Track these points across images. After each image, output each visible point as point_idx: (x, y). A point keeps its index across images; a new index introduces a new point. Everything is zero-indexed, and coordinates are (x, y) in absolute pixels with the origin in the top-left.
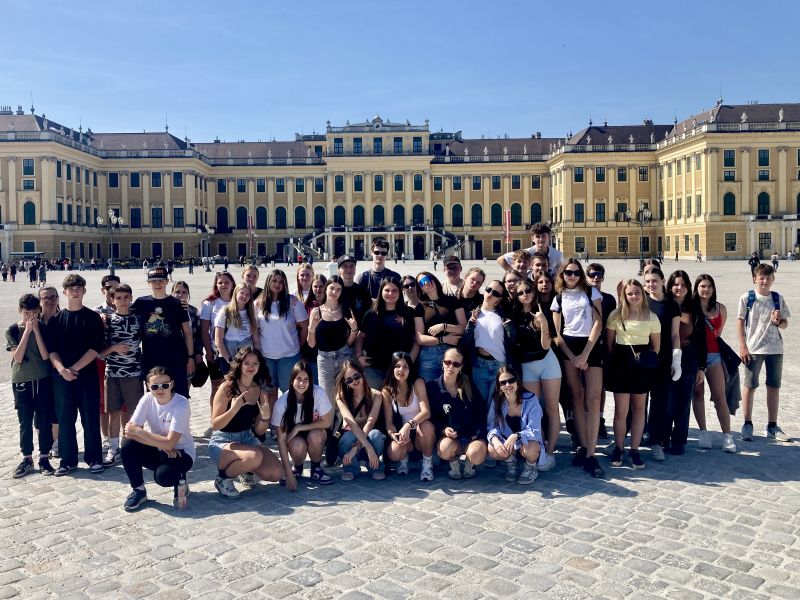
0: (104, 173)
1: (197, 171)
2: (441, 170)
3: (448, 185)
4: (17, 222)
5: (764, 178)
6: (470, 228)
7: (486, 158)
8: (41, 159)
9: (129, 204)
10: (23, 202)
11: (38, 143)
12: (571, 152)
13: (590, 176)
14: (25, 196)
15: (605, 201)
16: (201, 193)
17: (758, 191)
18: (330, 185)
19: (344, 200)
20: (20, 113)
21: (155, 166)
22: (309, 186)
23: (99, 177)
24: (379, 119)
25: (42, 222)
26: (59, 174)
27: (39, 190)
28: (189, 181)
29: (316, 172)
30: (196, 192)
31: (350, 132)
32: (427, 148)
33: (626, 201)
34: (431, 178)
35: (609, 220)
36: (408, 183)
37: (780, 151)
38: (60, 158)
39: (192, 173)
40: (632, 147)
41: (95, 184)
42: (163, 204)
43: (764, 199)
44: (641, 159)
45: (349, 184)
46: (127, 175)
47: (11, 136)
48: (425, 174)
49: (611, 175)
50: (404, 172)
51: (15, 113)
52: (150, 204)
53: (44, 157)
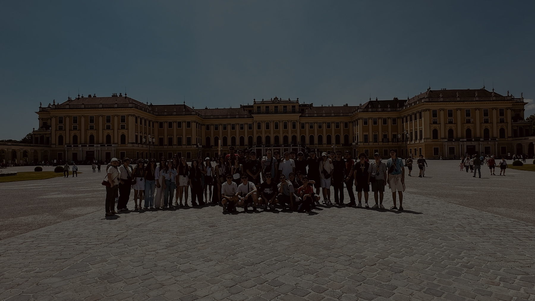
0: (157, 122)
1: (197, 121)
2: (304, 120)
3: (307, 127)
4: (118, 143)
5: (451, 122)
6: (317, 146)
7: (324, 115)
8: (128, 115)
9: (168, 136)
10: (120, 134)
11: (127, 109)
12: (362, 112)
13: (370, 122)
14: (122, 132)
15: (377, 134)
16: (199, 131)
17: (448, 128)
18: (255, 126)
19: (261, 134)
20: (121, 95)
21: (179, 119)
22: (246, 127)
23: (155, 124)
24: (276, 98)
25: (128, 143)
26: (136, 122)
27: (128, 129)
28: (194, 125)
29: (249, 121)
30: (197, 130)
31: (264, 104)
32: (298, 110)
33: (387, 133)
34: (300, 124)
35: (379, 142)
36: (290, 126)
37: (457, 110)
38: (137, 115)
39: (195, 122)
40: (389, 109)
41: (153, 127)
42: (182, 135)
43: (451, 132)
44: (394, 115)
45: (263, 126)
46: (167, 123)
47: (116, 106)
48: (297, 122)
49: (380, 122)
50: (288, 121)
51: (118, 96)
52: (177, 135)
53: (130, 115)
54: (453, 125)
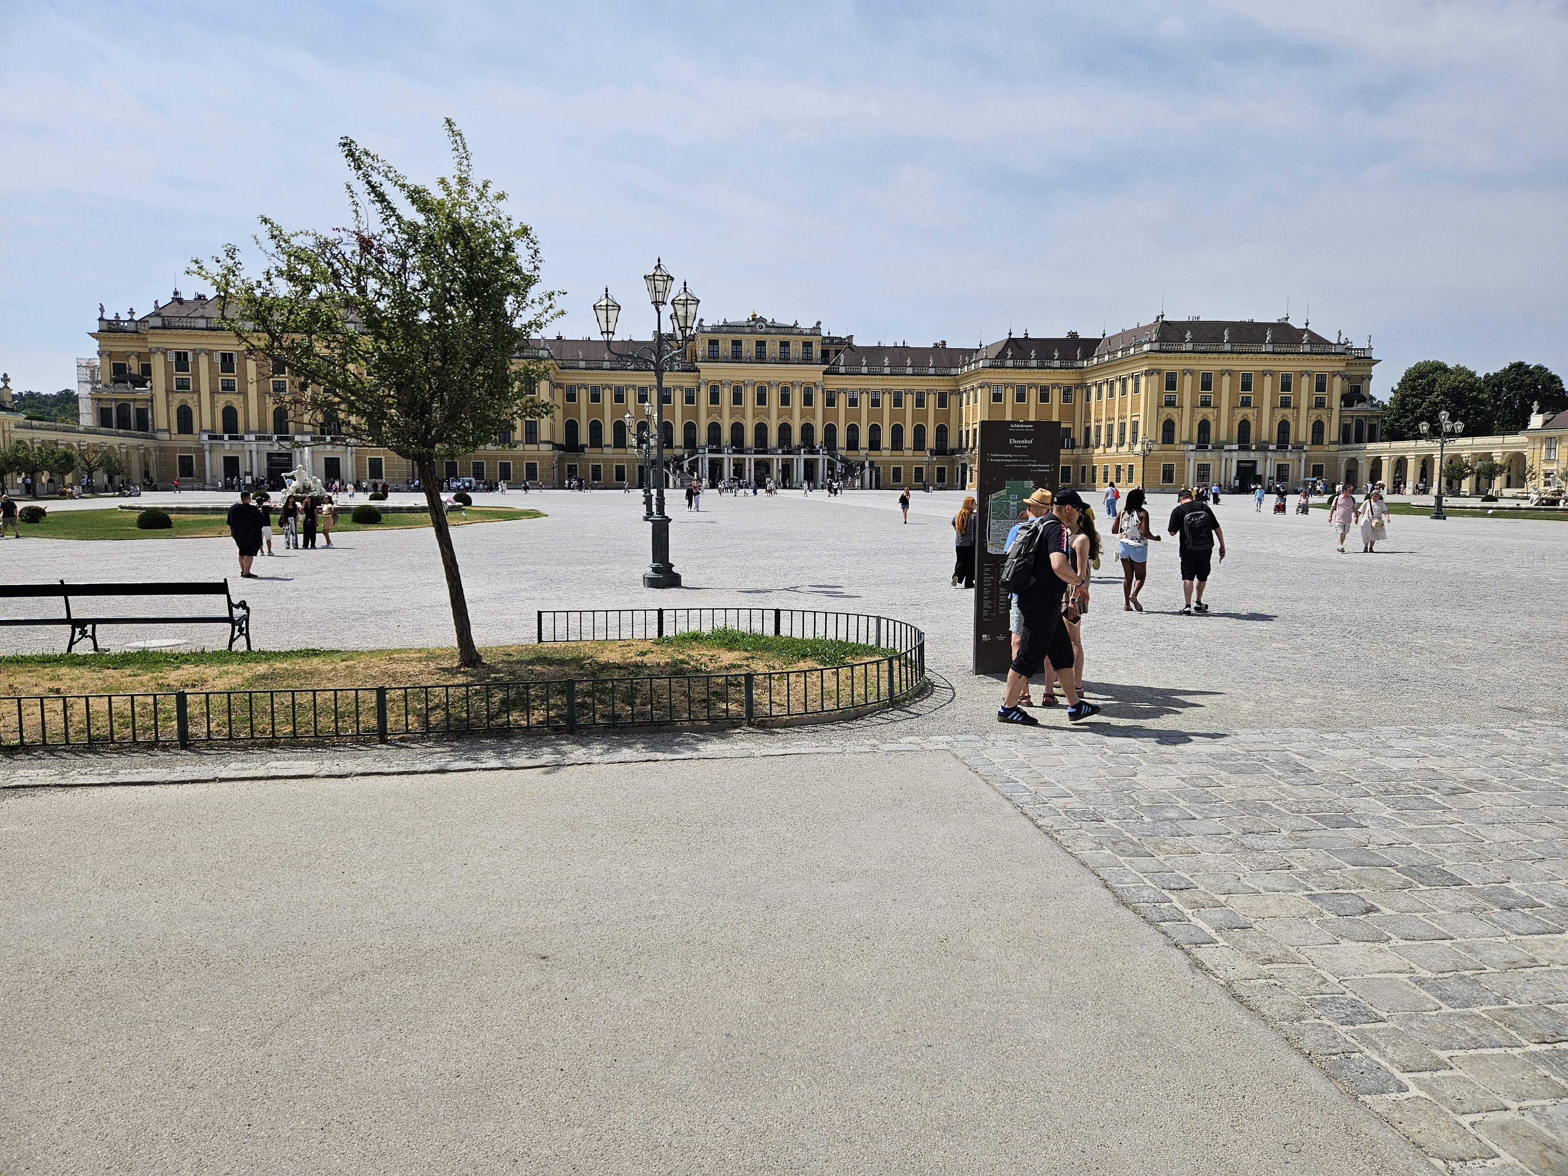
2: (834, 383)
3: (842, 400)
5: (1206, 404)
6: (867, 452)
7: (887, 371)
12: (989, 367)
13: (1010, 395)
17: (1199, 418)
18: (704, 396)
19: (721, 416)
22: (678, 397)
28: (543, 387)
29: (687, 380)
31: (728, 332)
32: (820, 352)
34: (823, 392)
36: (797, 397)
40: (1057, 364)
43: (1204, 426)
45: (726, 396)
48: (817, 386)
49: (1033, 395)
50: (791, 384)
54: (1211, 410)
